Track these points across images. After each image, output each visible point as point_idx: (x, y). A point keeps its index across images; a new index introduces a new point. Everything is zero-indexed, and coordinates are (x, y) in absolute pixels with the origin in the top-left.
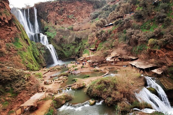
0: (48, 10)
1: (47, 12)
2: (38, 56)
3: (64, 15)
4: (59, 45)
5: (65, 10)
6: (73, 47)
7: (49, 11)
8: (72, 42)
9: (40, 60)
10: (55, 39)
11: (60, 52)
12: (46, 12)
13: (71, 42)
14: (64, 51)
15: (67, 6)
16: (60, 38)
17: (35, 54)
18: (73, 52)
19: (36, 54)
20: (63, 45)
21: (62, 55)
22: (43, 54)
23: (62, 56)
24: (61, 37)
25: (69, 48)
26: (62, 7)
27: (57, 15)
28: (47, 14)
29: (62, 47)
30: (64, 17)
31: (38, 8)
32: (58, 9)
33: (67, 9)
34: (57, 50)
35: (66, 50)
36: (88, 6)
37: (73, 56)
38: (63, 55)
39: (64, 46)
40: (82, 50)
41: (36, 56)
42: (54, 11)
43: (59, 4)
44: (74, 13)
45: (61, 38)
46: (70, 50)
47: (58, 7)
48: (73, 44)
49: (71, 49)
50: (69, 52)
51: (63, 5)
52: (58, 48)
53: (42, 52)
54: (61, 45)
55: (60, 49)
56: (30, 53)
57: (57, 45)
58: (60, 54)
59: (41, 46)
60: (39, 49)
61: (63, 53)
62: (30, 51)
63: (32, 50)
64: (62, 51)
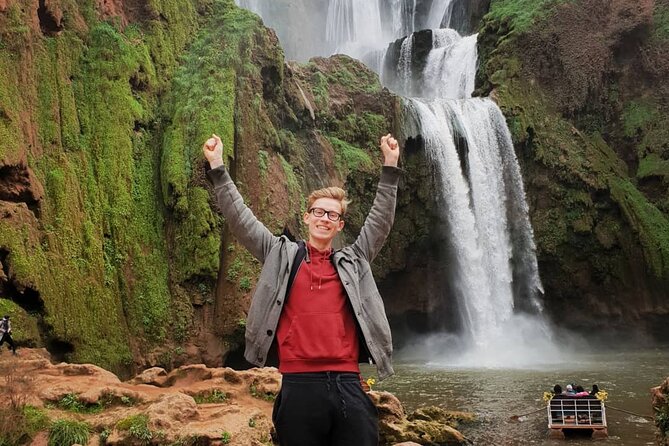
4: (595, 114)
9: (229, 235)
10: (545, 34)
14: (638, 199)
16: (612, 27)
17: (179, 142)
20: (636, 116)
21: (605, 238)
23: (601, 262)
24: (625, 14)
29: (628, 149)
34: (558, 174)
38: (617, 246)
45: (629, 24)
52: (565, 153)
53: (339, 165)
54: (615, 119)
55: (594, 163)
56: (101, 106)
57: (566, 115)
58: (583, 225)
59: (350, 95)
60: (307, 111)
61: (626, 224)
62: (111, 83)
63: (174, 83)
64: (615, 195)
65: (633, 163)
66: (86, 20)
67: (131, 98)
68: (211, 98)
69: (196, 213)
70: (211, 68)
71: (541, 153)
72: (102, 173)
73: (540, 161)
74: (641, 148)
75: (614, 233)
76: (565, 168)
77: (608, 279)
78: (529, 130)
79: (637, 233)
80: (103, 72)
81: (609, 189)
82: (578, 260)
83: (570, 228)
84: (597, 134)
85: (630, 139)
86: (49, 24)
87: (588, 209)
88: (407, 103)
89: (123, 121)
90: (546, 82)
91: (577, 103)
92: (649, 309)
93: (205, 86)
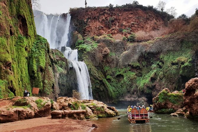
0: (89, 18)
1: (87, 22)
2: (42, 70)
3: (114, 28)
4: (100, 67)
5: (116, 21)
6: (132, 74)
7: (89, 20)
8: (130, 63)
9: (44, 83)
10: (92, 52)
11: (98, 81)
12: (85, 20)
13: (126, 63)
14: (107, 82)
15: (122, 15)
16: (103, 53)
17: (35, 62)
18: (131, 86)
19: (38, 61)
20: (106, 68)
21: (102, 89)
22: (58, 75)
23: (100, 93)
24: (105, 51)
25: (120, 76)
26: (112, 16)
27: (102, 27)
28: (86, 24)
29: (105, 74)
30: (113, 31)
31: (74, 14)
32: (105, 18)
33: (120, 20)
35: (113, 80)
36: (156, 20)
37: (129, 95)
38: (103, 91)
39: (110, 72)
40: (161, 79)
41: (35, 68)
42: (98, 21)
43: (109, 12)
44: (133, 25)
45: (106, 53)
46: (122, 82)
47: (106, 16)
48: (133, 68)
49: (125, 78)
50: (119, 85)
51: (115, 15)
52: (95, 73)
53: (58, 71)
54: (103, 68)
55: (100, 75)
56: (20, 52)
57: (95, 67)
58: (98, 86)
59: (59, 57)
60: (52, 59)
61: (105, 87)
62: (22, 48)
63: (31, 50)
64: (103, 81)
65: (106, 76)
66: (17, 34)
67: (25, 52)
68: (41, 54)
69: (38, 77)
70: (40, 48)
71: (92, 73)
72: (20, 67)
73: (92, 74)
74: (107, 74)
75: (103, 88)
76: (95, 76)
77: (102, 97)
78: (90, 68)
79: (107, 88)
80: (21, 45)
81: (102, 80)
82: (96, 93)
83: (96, 87)
84: (100, 71)
85: (105, 72)
86: (11, 33)
87: (99, 83)
88: (69, 61)
89: (24, 56)
90: (92, 61)
91: (97, 65)
92: (109, 102)
93: (39, 52)
